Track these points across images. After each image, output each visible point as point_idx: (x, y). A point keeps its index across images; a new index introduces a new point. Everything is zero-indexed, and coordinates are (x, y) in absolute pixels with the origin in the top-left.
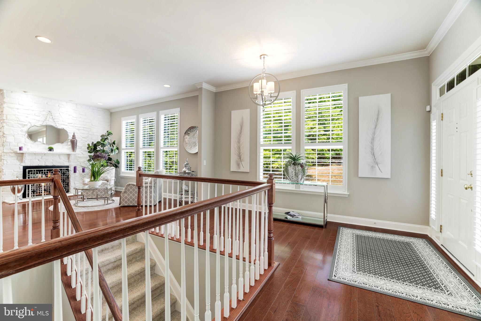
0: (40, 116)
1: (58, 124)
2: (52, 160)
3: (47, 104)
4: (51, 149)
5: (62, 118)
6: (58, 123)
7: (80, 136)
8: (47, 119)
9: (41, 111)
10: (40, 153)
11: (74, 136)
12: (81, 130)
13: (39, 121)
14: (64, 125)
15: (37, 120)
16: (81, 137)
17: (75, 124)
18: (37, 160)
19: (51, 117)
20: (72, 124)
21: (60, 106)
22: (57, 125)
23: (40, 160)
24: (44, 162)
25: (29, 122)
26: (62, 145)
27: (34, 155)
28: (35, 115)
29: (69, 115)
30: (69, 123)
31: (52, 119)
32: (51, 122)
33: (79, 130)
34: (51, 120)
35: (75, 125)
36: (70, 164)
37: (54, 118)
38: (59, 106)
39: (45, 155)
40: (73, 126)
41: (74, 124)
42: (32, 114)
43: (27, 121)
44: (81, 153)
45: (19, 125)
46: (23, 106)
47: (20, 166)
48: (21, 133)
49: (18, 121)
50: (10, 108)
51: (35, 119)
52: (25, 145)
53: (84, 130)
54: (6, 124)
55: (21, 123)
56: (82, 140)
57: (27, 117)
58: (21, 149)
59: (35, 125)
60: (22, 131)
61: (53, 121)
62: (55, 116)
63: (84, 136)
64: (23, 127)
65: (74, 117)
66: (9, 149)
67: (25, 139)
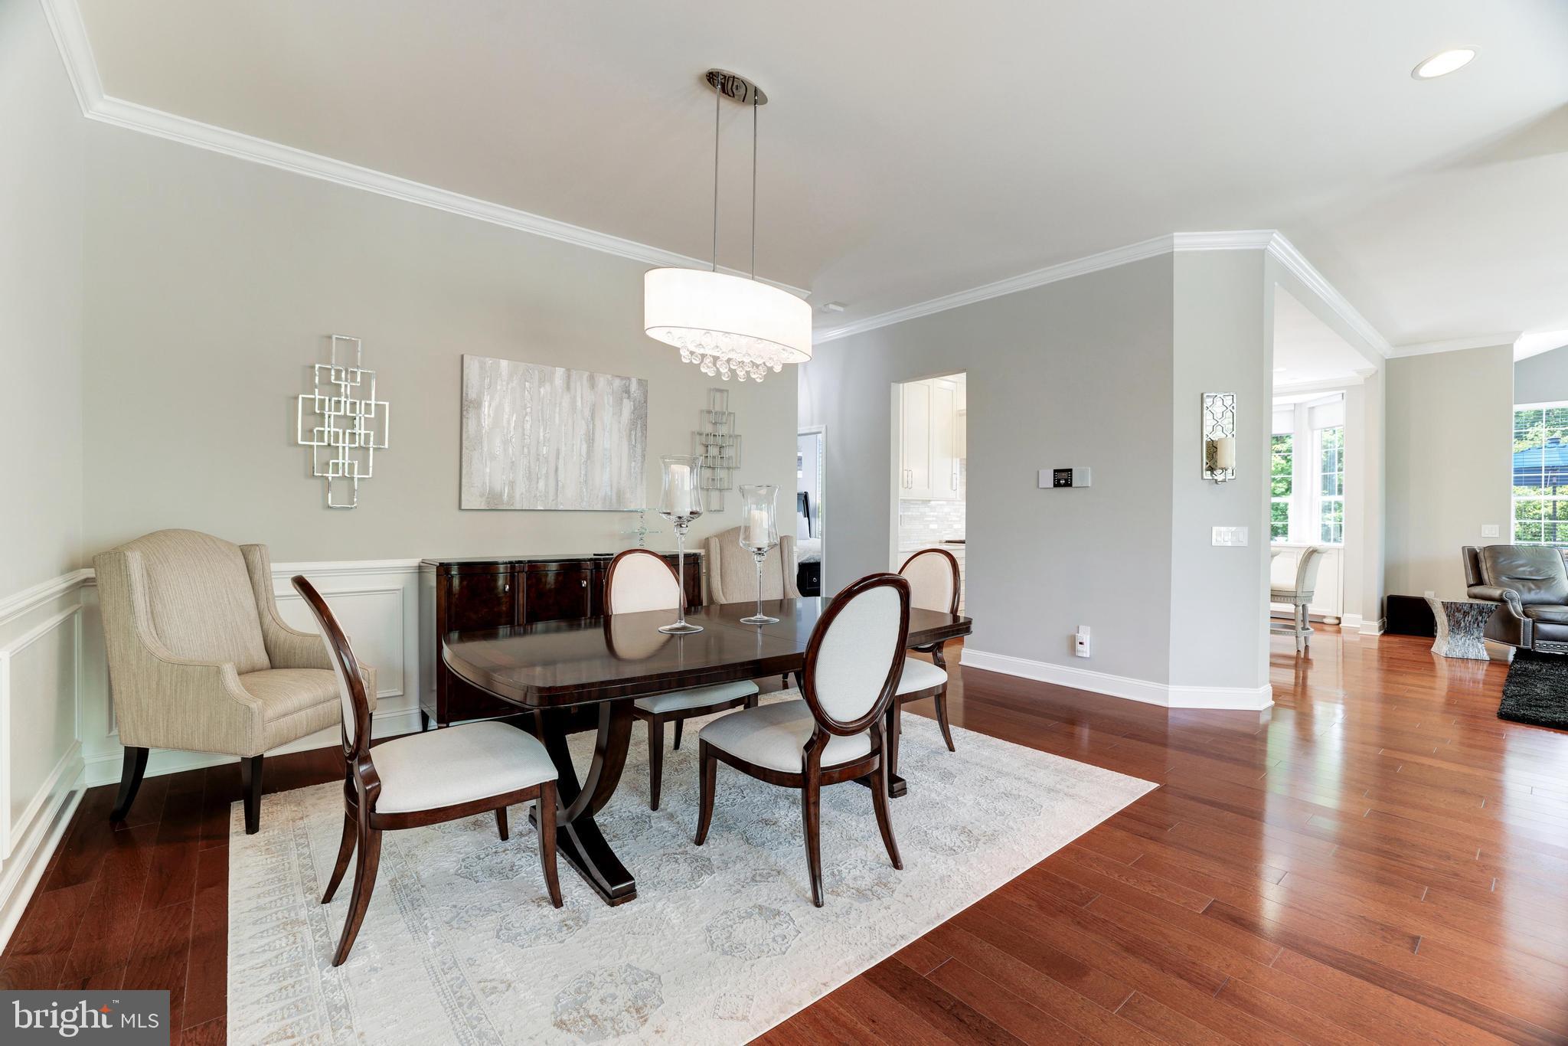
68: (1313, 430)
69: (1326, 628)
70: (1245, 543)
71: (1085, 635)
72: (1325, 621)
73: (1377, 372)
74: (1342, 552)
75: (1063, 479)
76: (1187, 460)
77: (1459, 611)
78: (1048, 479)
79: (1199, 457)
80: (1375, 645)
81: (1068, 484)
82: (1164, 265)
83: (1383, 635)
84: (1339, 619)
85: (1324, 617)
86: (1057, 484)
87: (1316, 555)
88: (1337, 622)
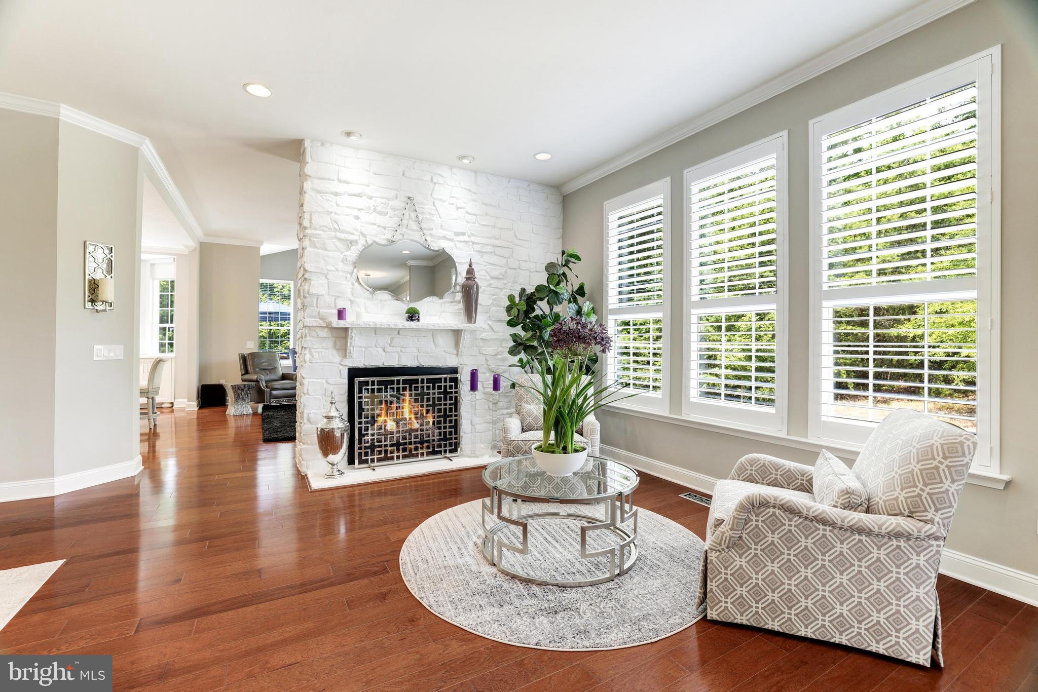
0: (387, 213)
1: (431, 235)
2: (415, 350)
3: (403, 174)
4: (413, 315)
5: (440, 218)
6: (431, 232)
7: (485, 273)
8: (405, 222)
9: (389, 199)
10: (387, 326)
11: (470, 271)
12: (487, 253)
13: (385, 228)
14: (445, 238)
15: (379, 226)
16: (488, 277)
17: (473, 235)
18: (380, 350)
19: (413, 215)
20: (463, 234)
21: (435, 180)
22: (429, 239)
23: (388, 349)
24: (396, 355)
25: (362, 234)
26: (441, 301)
27: (374, 335)
28: (375, 210)
29: (458, 208)
30: (457, 234)
31: (416, 221)
32: (414, 230)
33: (481, 252)
34: (415, 225)
35: (473, 239)
36: (461, 362)
37: (420, 217)
38: (432, 179)
39: (399, 333)
40: (466, 242)
41: (469, 236)
42: (369, 208)
43: (356, 230)
44: (488, 327)
45: (339, 245)
46: (348, 183)
47: (341, 367)
48: (341, 266)
49: (336, 230)
50: (319, 192)
51: (375, 224)
52: (352, 302)
53: (495, 255)
54: (310, 240)
55: (343, 236)
56: (490, 285)
57: (357, 218)
58: (341, 314)
59: (375, 242)
60: (344, 260)
61: (419, 229)
62: (422, 213)
63: (495, 274)
64: (349, 249)
65: (470, 214)
66: (315, 317)
67: (353, 284)
68: (153, 279)
69: (166, 410)
70: (121, 357)
72: (163, 406)
74: (174, 360)
76: (70, 291)
77: (239, 389)
79: (79, 291)
80: (195, 416)
83: (199, 409)
84: (172, 403)
85: (163, 403)
87: (161, 363)
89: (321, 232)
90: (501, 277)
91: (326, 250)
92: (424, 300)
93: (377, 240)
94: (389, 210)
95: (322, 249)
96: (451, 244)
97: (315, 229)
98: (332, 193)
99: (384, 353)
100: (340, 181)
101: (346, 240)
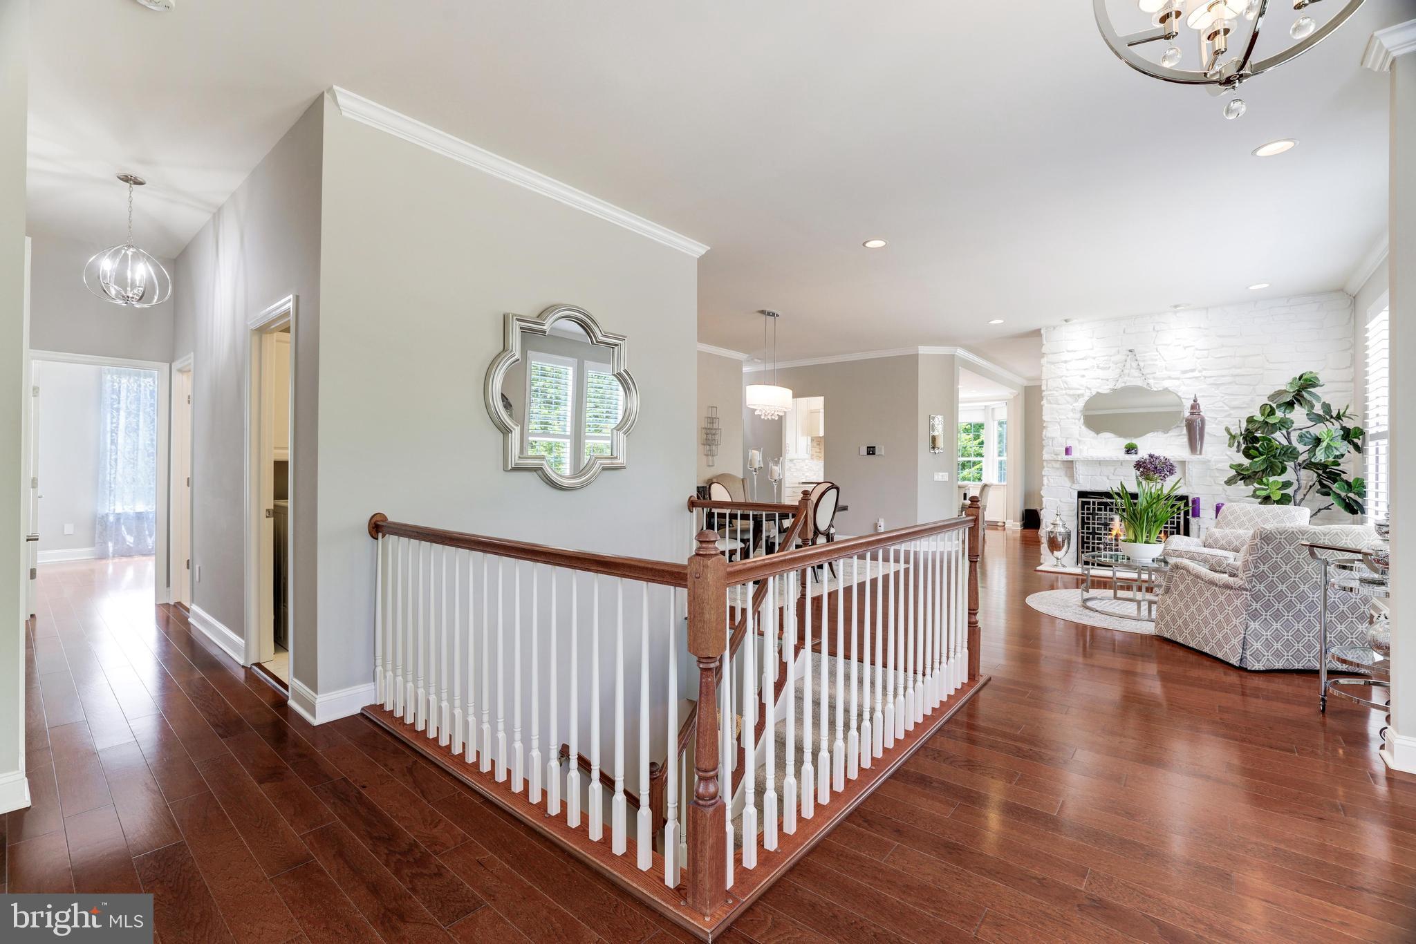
0: (1110, 367)
1: (1154, 378)
3: (1124, 332)
4: (1131, 449)
5: (1165, 361)
6: (1153, 376)
7: (1221, 404)
8: (1126, 371)
9: (1111, 356)
10: (1110, 459)
11: (1195, 407)
13: (1108, 380)
14: (1170, 378)
15: (1102, 379)
16: (1227, 408)
17: (1205, 369)
18: (1105, 478)
19: (1134, 364)
20: (1193, 371)
21: (1158, 328)
22: (1151, 382)
23: (1111, 477)
25: (1089, 389)
26: (1166, 435)
27: (1098, 465)
28: (1098, 367)
29: (1185, 348)
30: (1185, 372)
31: (1137, 369)
32: (1135, 377)
33: (1217, 385)
34: (1136, 373)
35: (1204, 373)
36: (1191, 491)
37: (1142, 364)
38: (1154, 329)
39: (1121, 465)
40: (1196, 378)
41: (1200, 372)
42: (1093, 367)
43: (1082, 386)
44: (1226, 457)
45: (1069, 399)
46: (1075, 351)
47: (1071, 490)
48: (1071, 415)
49: (1066, 389)
50: (1053, 363)
51: (1099, 378)
52: (1079, 441)
53: (1237, 384)
54: (1047, 399)
55: (1071, 392)
56: (1229, 416)
57: (1083, 376)
58: (1068, 451)
59: (1098, 393)
60: (1073, 410)
61: (1141, 375)
62: (1144, 361)
63: (1235, 403)
64: (1076, 401)
65: (1200, 350)
66: (1051, 454)
67: (1080, 428)
69: (999, 528)
70: (947, 479)
71: (881, 523)
72: (999, 524)
73: (1019, 394)
75: (871, 451)
76: (924, 444)
78: (864, 451)
79: (928, 443)
80: (1018, 535)
81: (874, 454)
82: (914, 359)
83: (1022, 529)
84: (1004, 523)
85: (998, 522)
86: (869, 454)
87: (986, 488)
88: (1003, 524)
89: (1055, 392)
90: (1245, 406)
91: (1059, 404)
92: (1148, 435)
93: (1100, 391)
94: (1111, 365)
95: (1055, 404)
96: (1177, 383)
97: (1051, 390)
98: (1062, 362)
99: (1108, 481)
100: (1068, 351)
101: (1073, 395)
